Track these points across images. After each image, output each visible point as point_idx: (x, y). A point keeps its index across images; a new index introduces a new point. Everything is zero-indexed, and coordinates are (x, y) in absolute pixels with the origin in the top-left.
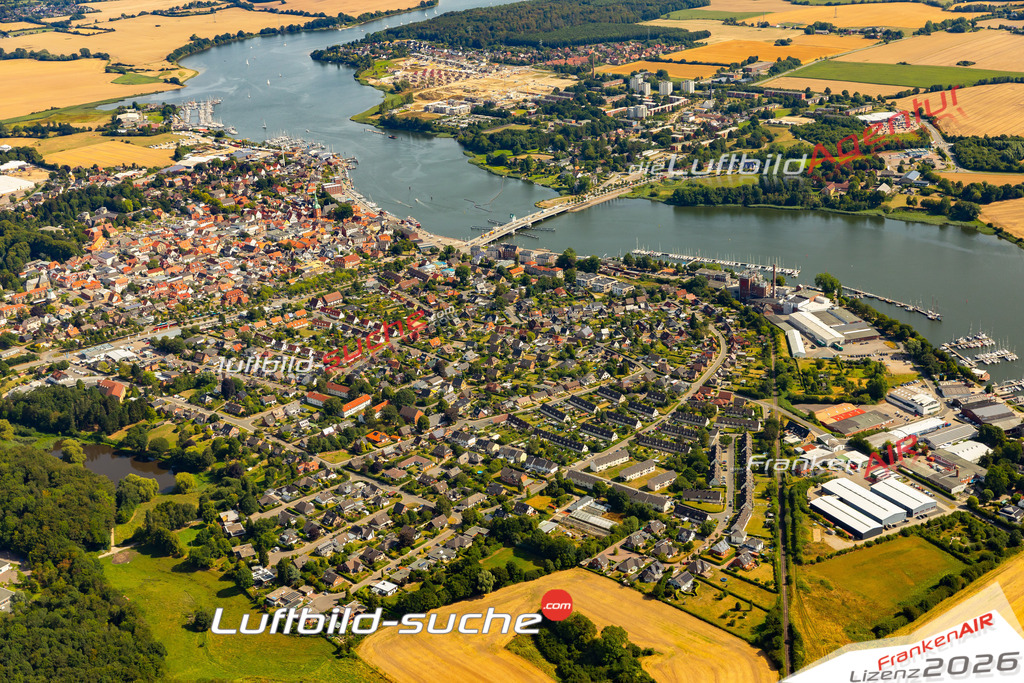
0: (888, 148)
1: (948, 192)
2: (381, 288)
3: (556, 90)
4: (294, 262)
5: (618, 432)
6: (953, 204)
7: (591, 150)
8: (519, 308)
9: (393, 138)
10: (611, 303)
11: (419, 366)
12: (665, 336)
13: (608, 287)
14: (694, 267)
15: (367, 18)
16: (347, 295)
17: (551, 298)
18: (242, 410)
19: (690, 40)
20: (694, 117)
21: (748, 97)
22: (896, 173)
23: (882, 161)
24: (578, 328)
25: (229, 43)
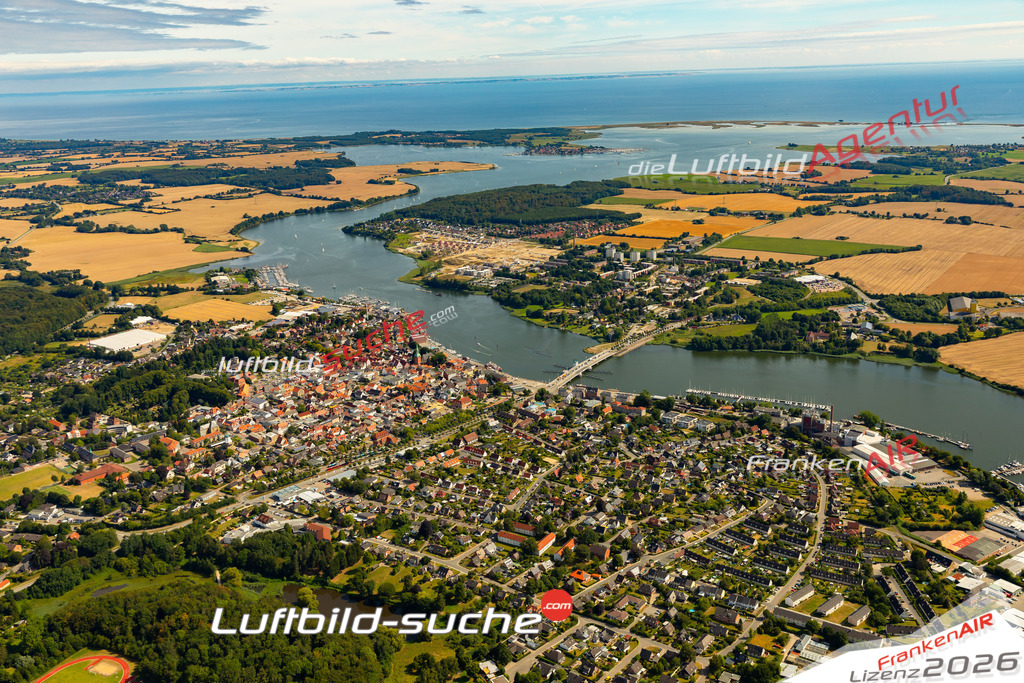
0: (833, 303)
4: (418, 404)
6: (915, 349)
7: (608, 306)
10: (703, 438)
11: (578, 503)
13: (692, 424)
14: (750, 407)
16: (479, 434)
17: (649, 434)
18: (446, 551)
19: (629, 220)
20: (669, 280)
21: (700, 263)
22: (853, 324)
24: (690, 463)
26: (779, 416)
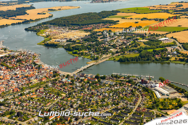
0: (167, 46)
1: (184, 56)
2: (53, 86)
3: (86, 35)
4: (30, 80)
5: (120, 120)
6: (186, 59)
7: (98, 49)
8: (88, 89)
9: (48, 48)
10: (111, 87)
11: (66, 106)
12: (126, 95)
13: (109, 83)
14: (129, 77)
15: (37, 20)
16: (45, 88)
17: (95, 86)
18: (23, 120)
19: (115, 23)
20: (120, 41)
21: (132, 35)
22: (171, 52)
23: (167, 49)
24: (104, 94)
25: (4, 27)
26: (137, 80)
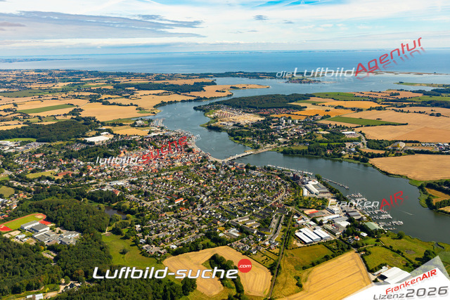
0: (348, 141)
2: (195, 171)
3: (258, 121)
5: (248, 212)
7: (263, 137)
8: (231, 178)
14: (283, 170)
15: (211, 98)
19: (301, 108)
23: (345, 145)
25: (171, 103)
